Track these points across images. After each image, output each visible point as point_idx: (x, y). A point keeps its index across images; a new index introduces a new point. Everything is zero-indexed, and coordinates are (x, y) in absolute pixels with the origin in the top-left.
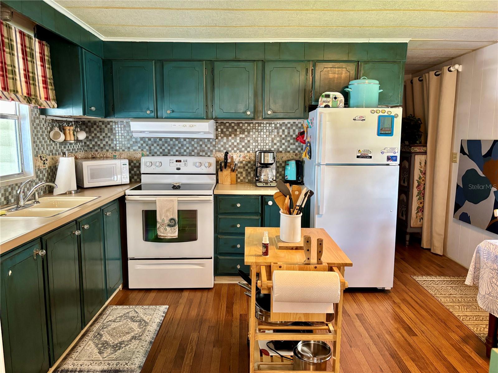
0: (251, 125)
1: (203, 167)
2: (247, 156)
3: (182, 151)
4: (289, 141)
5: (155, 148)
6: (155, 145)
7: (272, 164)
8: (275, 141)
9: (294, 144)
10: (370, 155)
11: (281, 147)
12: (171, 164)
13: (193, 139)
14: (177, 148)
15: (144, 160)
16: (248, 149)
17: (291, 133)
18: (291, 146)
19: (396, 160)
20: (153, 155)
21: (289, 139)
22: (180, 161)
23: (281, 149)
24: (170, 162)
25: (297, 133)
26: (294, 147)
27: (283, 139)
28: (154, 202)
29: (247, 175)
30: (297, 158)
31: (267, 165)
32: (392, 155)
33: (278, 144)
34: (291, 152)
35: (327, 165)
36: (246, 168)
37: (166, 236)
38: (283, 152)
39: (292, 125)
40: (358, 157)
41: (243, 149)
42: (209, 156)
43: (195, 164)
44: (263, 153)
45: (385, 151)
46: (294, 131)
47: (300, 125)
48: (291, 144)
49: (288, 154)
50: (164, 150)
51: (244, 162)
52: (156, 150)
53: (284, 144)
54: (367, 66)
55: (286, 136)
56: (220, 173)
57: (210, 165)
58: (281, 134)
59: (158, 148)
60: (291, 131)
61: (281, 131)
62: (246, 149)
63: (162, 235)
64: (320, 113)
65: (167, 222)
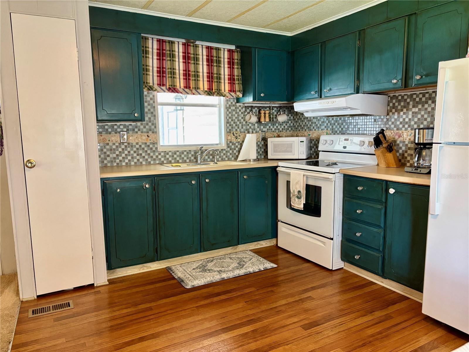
1: (365, 146)
12: (340, 143)
20: (334, 134)
22: (348, 140)
28: (289, 174)
31: (424, 146)
52: (336, 129)
57: (372, 144)
65: (296, 193)
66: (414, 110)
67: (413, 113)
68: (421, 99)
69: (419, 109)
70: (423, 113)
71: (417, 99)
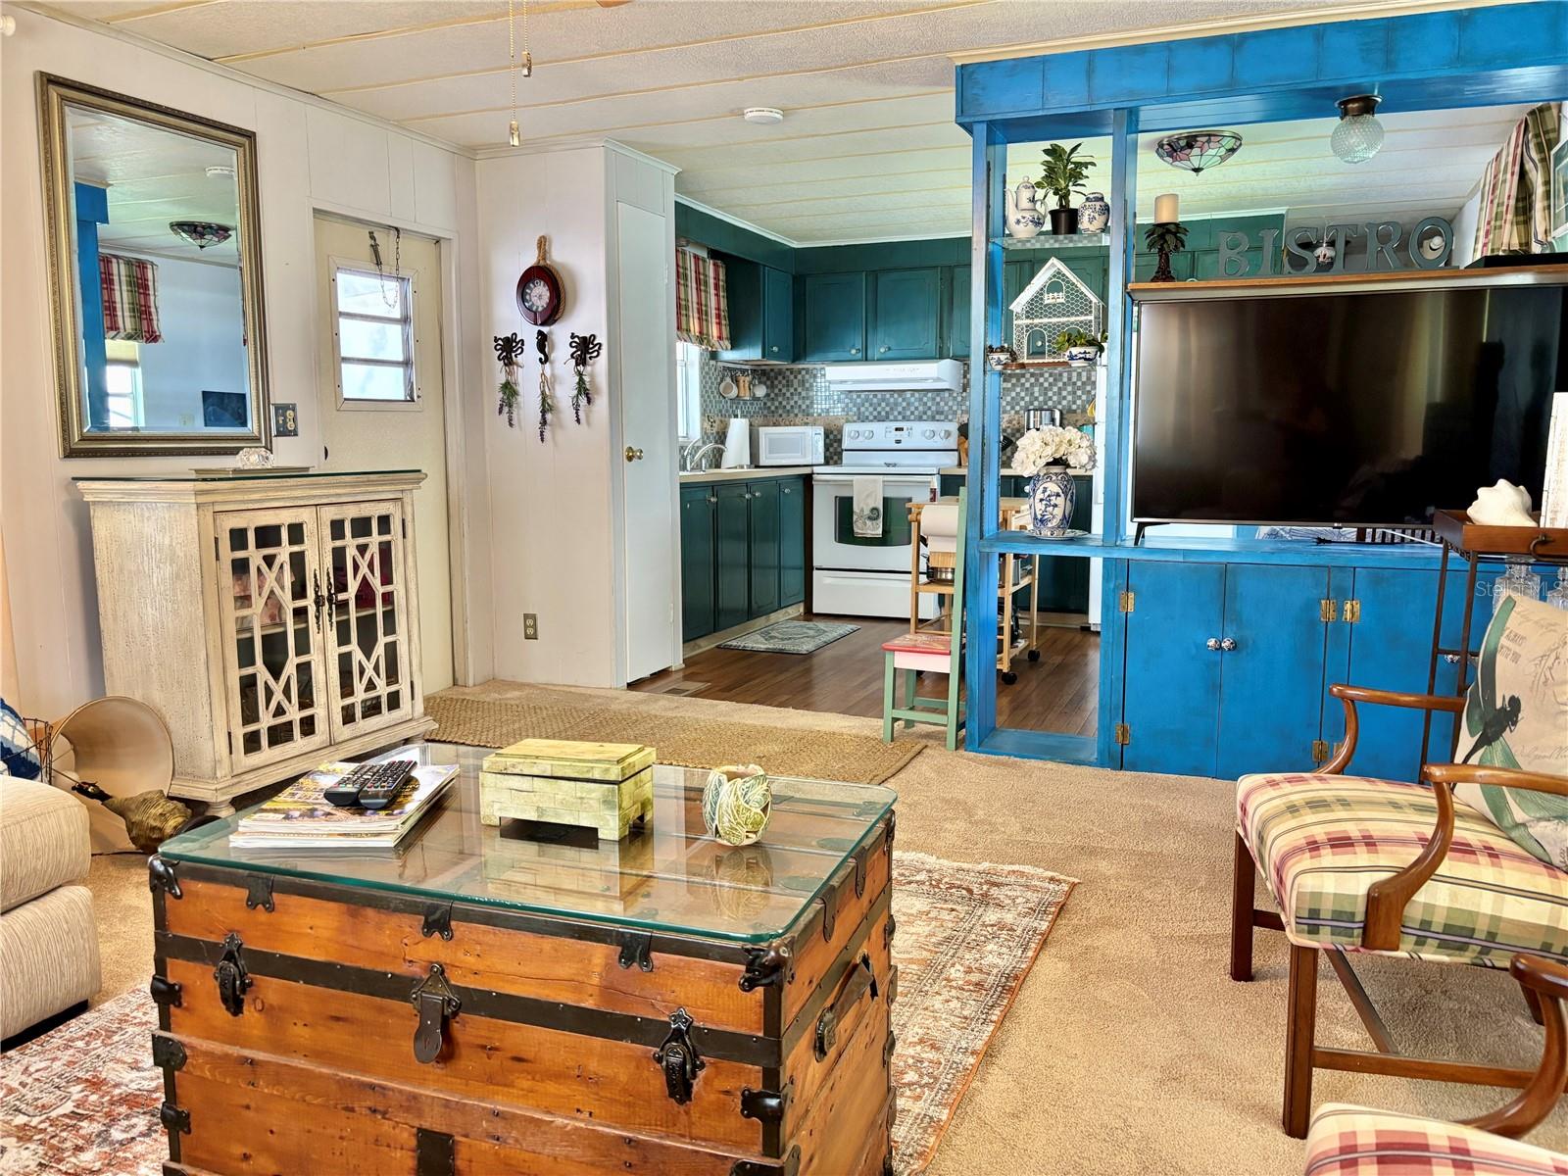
1: (937, 438)
3: (908, 413)
4: (1089, 392)
5: (867, 409)
6: (867, 405)
8: (1064, 393)
11: (1074, 403)
12: (888, 435)
13: (925, 391)
14: (900, 409)
15: (848, 429)
16: (1017, 408)
20: (863, 421)
22: (902, 429)
23: (1074, 407)
24: (887, 432)
27: (1079, 388)
28: (850, 484)
33: (1070, 398)
37: (864, 535)
38: (1079, 411)
41: (1008, 408)
42: (951, 421)
43: (924, 435)
50: (879, 413)
51: (1009, 431)
52: (867, 414)
53: (1080, 397)
55: (1084, 383)
57: (948, 434)
58: (1074, 379)
59: (871, 409)
62: (1013, 408)
63: (860, 532)
65: (867, 512)
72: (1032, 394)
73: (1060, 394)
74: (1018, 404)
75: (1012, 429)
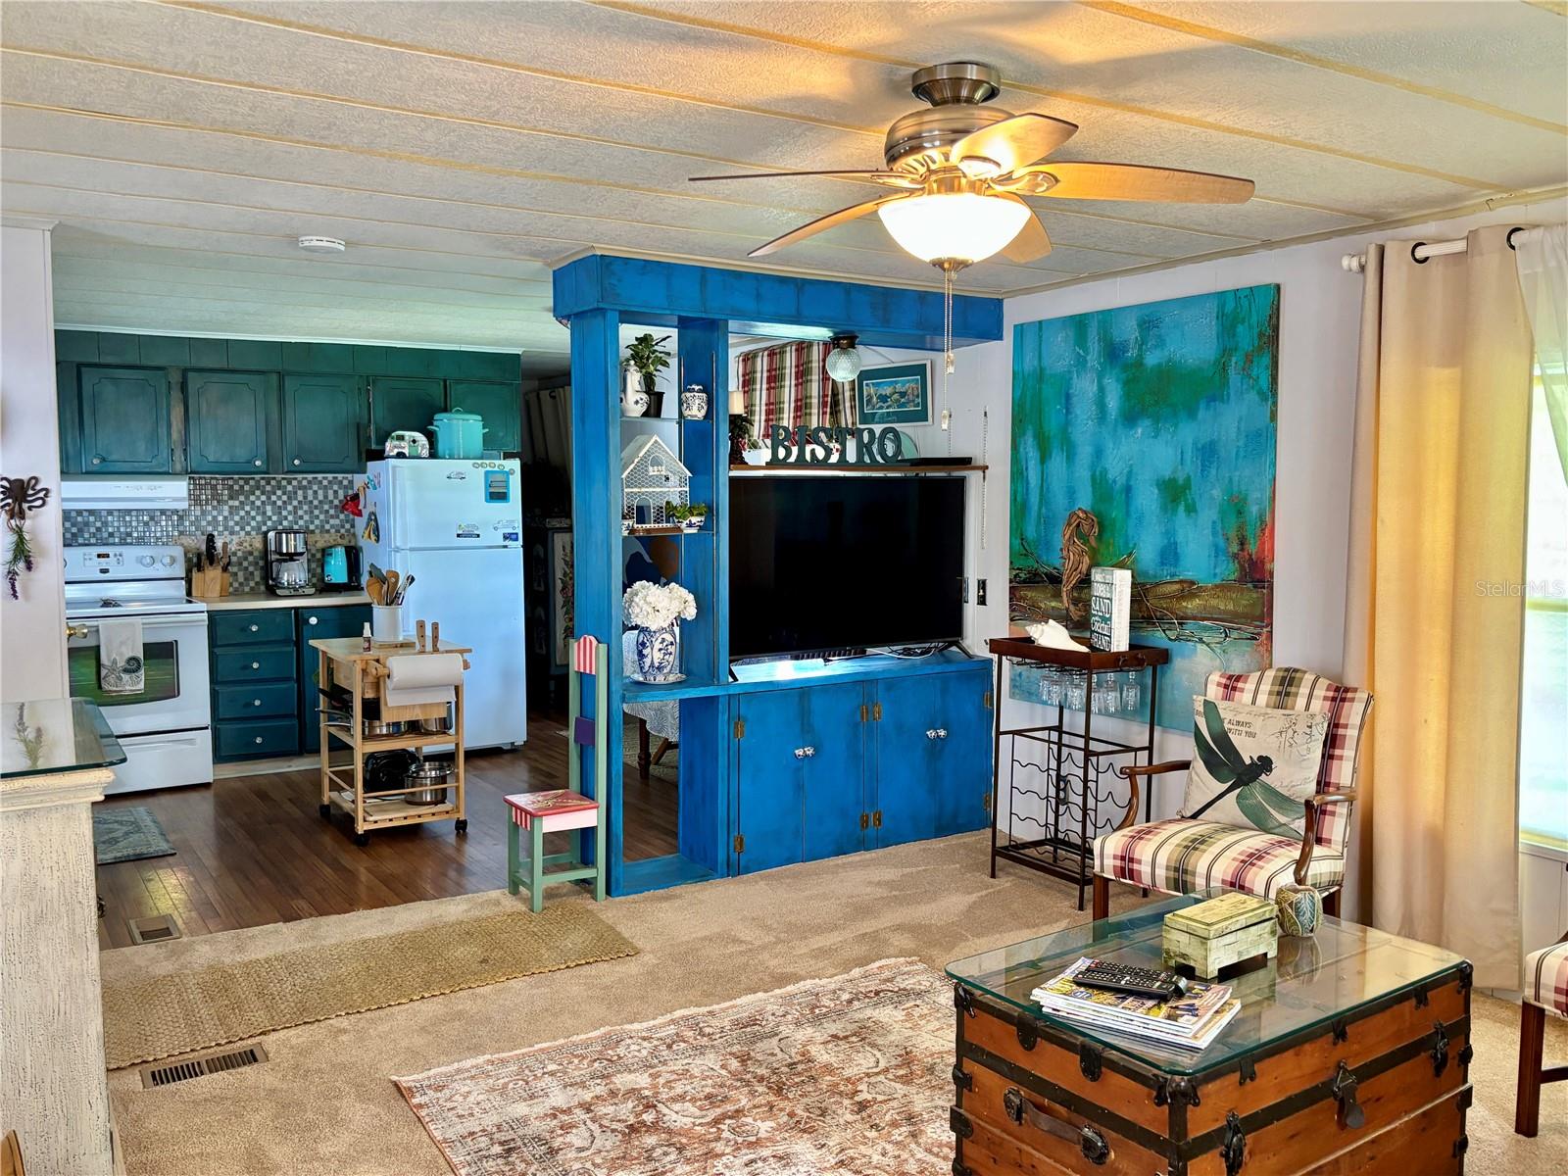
0: (252, 482)
1: (158, 565)
2: (246, 541)
3: (105, 535)
4: (327, 511)
7: (301, 554)
8: (300, 513)
9: (338, 517)
10: (476, 532)
11: (312, 522)
12: (88, 563)
13: (129, 512)
14: (93, 530)
16: (248, 528)
17: (331, 497)
18: (332, 521)
19: (517, 539)
21: (326, 507)
22: (108, 556)
23: (312, 527)
24: (85, 559)
25: (341, 497)
26: (337, 522)
27: (316, 507)
28: (93, 631)
29: (246, 579)
30: (345, 542)
31: (291, 557)
32: (511, 531)
33: (306, 517)
34: (333, 531)
35: (412, 549)
36: (245, 564)
37: (121, 691)
38: (317, 531)
39: (330, 482)
40: (458, 536)
41: (237, 528)
43: (140, 560)
44: (284, 535)
45: (499, 526)
46: (336, 492)
47: (345, 482)
48: (332, 517)
49: (327, 535)
51: (240, 554)
53: (317, 517)
54: (461, 387)
55: (320, 502)
56: (195, 575)
57: (173, 560)
58: (310, 498)
60: (330, 492)
61: (310, 492)
62: (242, 529)
63: (115, 689)
64: (394, 467)
65: (121, 663)
66: (231, 503)
67: (231, 507)
68: (242, 487)
69: (241, 503)
70: (247, 508)
71: (236, 487)
72: (264, 513)
73: (296, 513)
74: (249, 524)
75: (243, 552)
